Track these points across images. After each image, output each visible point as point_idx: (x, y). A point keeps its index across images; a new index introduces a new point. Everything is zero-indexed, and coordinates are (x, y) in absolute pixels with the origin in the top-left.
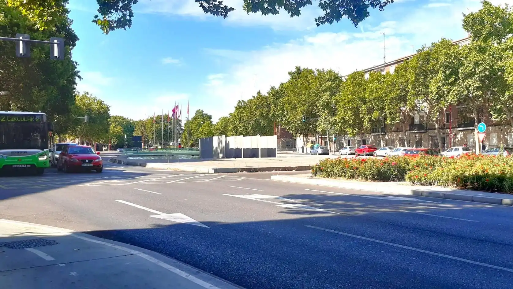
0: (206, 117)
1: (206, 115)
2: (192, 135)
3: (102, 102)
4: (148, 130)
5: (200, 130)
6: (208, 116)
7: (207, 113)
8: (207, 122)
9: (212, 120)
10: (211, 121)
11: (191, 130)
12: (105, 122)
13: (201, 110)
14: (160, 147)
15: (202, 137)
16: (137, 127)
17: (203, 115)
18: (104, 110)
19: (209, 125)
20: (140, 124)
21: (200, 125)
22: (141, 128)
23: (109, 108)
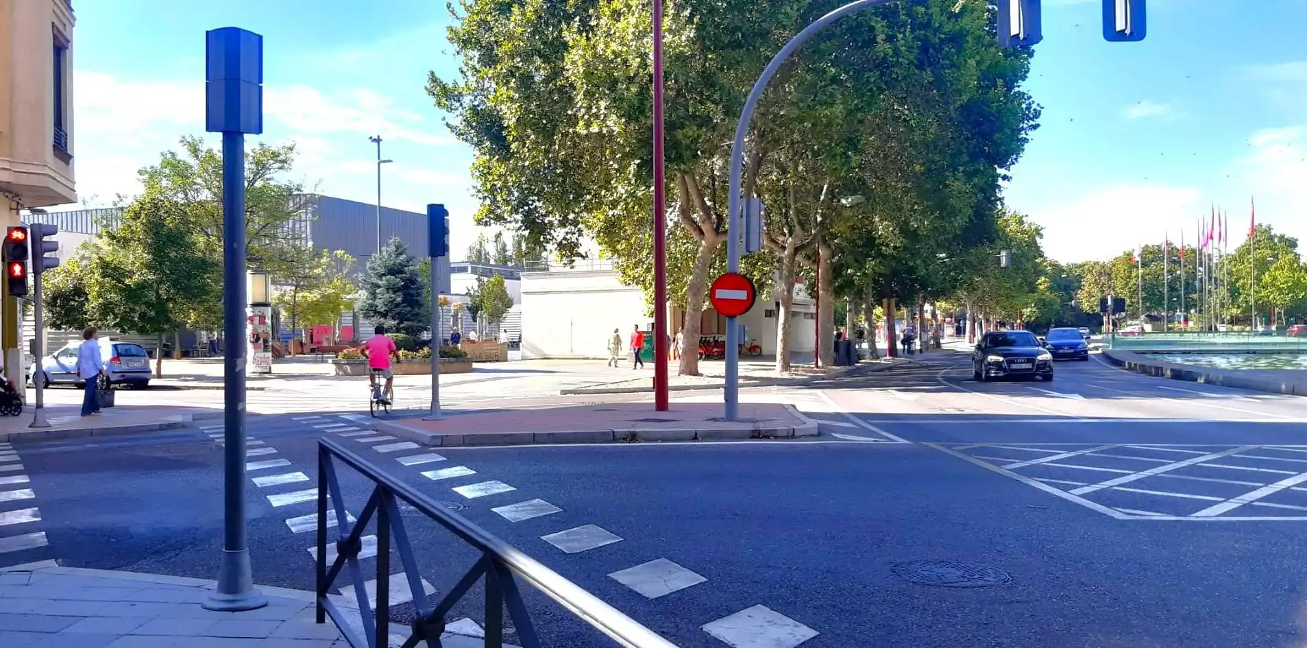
0: (1280, 242)
1: (1282, 238)
2: (1240, 294)
3: (1022, 217)
4: (1119, 284)
5: (1266, 278)
6: (1287, 239)
7: (1282, 233)
8: (1284, 259)
9: (1297, 250)
10: (1296, 254)
11: (1237, 281)
12: (1029, 265)
13: (1264, 227)
14: (1148, 328)
15: (1271, 297)
16: (1089, 276)
17: (1271, 238)
18: (1028, 237)
19: (1291, 265)
20: (1098, 268)
21: (1263, 266)
22: (1099, 278)
23: (1041, 232)
